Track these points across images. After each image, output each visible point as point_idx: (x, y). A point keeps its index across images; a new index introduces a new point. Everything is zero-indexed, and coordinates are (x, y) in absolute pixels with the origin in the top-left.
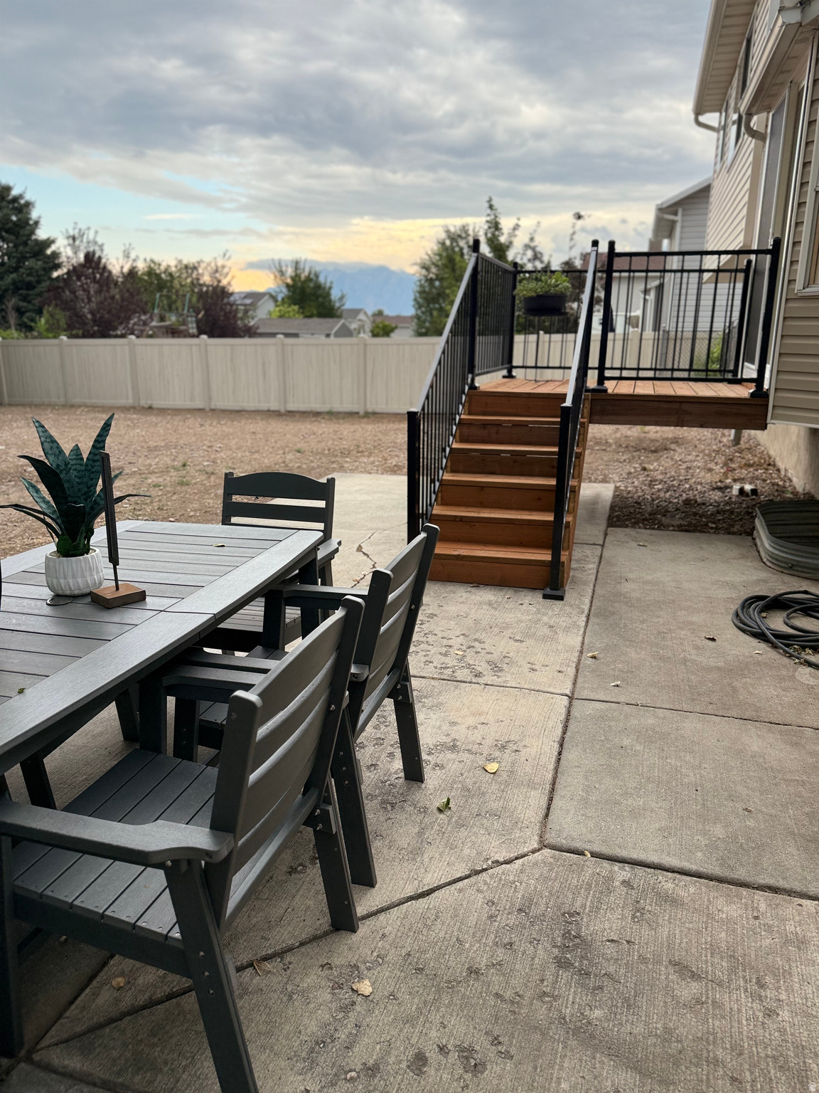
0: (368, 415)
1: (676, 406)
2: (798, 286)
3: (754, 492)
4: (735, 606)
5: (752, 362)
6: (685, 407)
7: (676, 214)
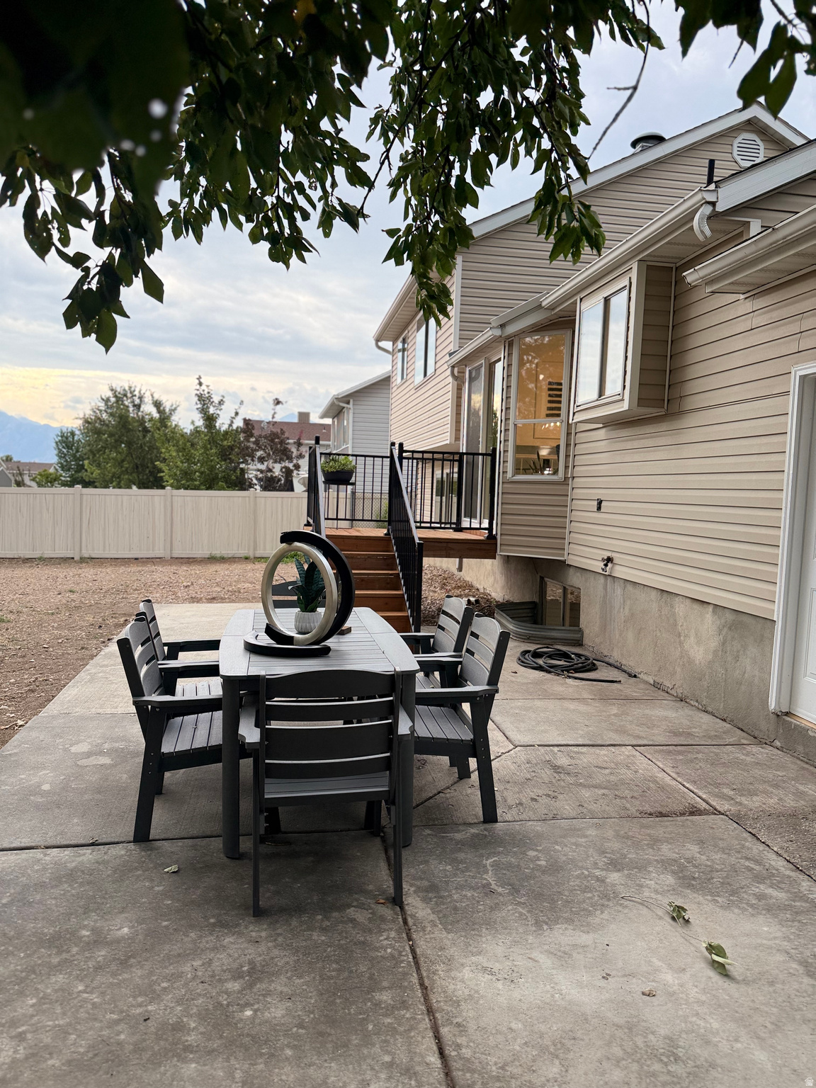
0: (83, 560)
1: (445, 544)
2: (509, 475)
3: (477, 601)
4: (518, 655)
5: (476, 518)
6: (450, 545)
7: (348, 403)
